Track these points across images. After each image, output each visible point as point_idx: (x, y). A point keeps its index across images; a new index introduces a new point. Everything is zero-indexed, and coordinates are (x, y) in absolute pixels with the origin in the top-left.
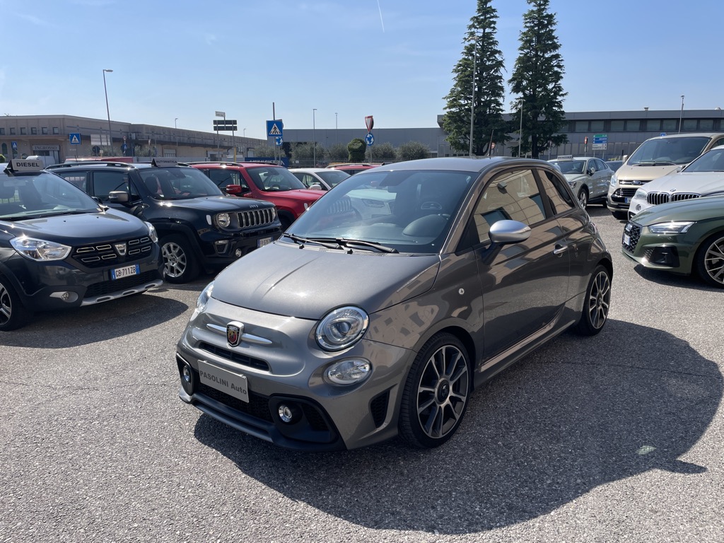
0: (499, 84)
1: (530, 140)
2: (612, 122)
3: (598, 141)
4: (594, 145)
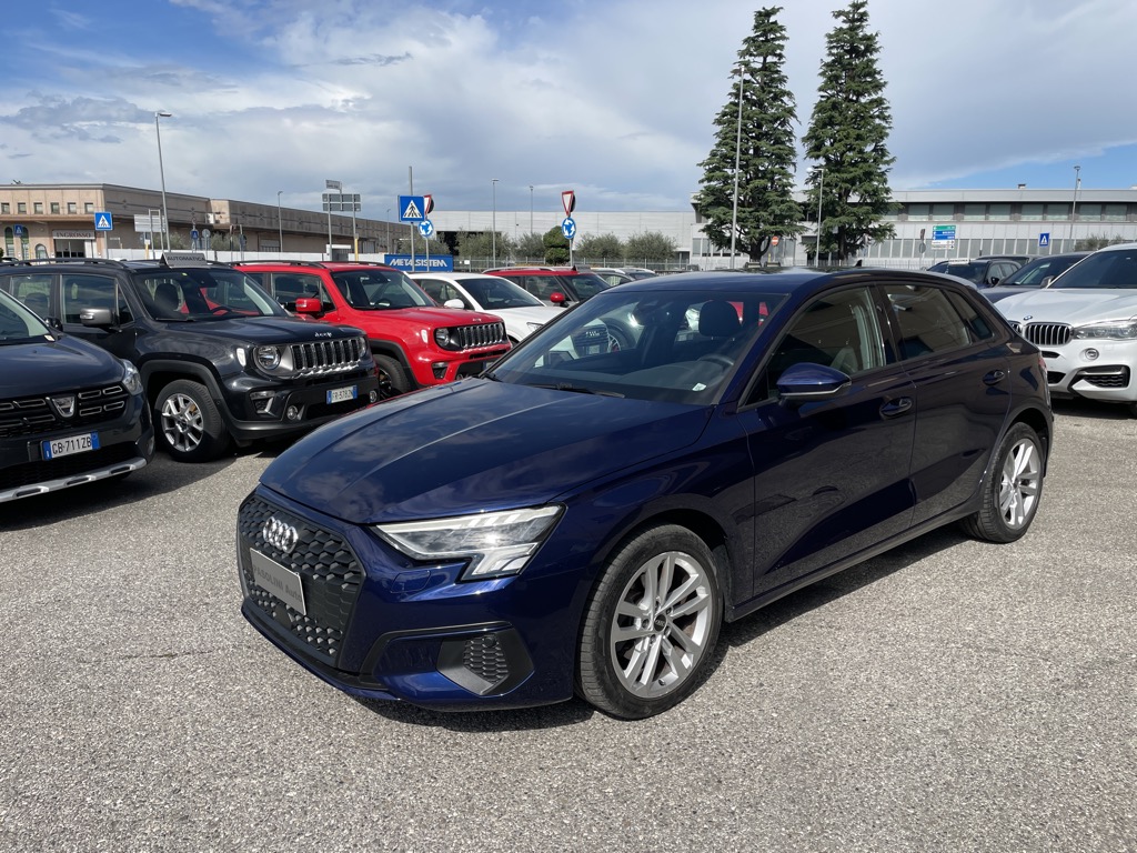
0: (788, 144)
2: (967, 207)
3: (940, 235)
4: (935, 242)
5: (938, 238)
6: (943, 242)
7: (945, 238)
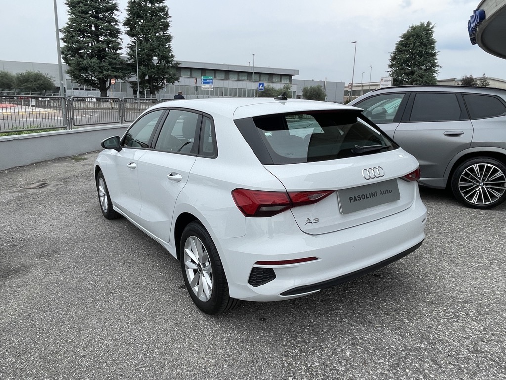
0: (116, 26)
1: (147, 78)
2: (207, 71)
3: (205, 82)
4: (203, 85)
5: (204, 83)
6: (207, 85)
7: (208, 83)
